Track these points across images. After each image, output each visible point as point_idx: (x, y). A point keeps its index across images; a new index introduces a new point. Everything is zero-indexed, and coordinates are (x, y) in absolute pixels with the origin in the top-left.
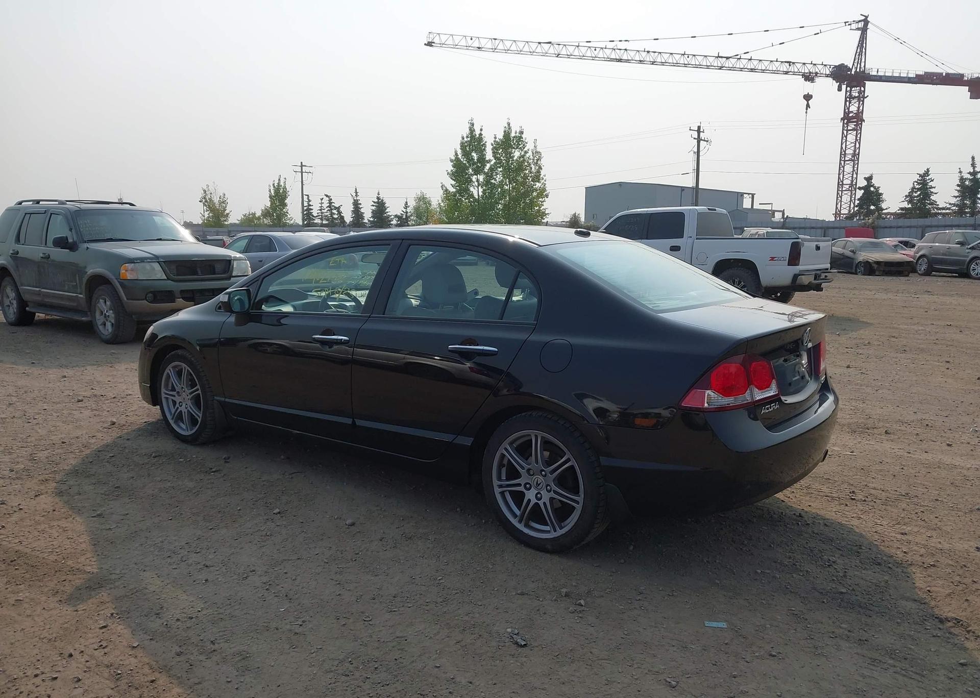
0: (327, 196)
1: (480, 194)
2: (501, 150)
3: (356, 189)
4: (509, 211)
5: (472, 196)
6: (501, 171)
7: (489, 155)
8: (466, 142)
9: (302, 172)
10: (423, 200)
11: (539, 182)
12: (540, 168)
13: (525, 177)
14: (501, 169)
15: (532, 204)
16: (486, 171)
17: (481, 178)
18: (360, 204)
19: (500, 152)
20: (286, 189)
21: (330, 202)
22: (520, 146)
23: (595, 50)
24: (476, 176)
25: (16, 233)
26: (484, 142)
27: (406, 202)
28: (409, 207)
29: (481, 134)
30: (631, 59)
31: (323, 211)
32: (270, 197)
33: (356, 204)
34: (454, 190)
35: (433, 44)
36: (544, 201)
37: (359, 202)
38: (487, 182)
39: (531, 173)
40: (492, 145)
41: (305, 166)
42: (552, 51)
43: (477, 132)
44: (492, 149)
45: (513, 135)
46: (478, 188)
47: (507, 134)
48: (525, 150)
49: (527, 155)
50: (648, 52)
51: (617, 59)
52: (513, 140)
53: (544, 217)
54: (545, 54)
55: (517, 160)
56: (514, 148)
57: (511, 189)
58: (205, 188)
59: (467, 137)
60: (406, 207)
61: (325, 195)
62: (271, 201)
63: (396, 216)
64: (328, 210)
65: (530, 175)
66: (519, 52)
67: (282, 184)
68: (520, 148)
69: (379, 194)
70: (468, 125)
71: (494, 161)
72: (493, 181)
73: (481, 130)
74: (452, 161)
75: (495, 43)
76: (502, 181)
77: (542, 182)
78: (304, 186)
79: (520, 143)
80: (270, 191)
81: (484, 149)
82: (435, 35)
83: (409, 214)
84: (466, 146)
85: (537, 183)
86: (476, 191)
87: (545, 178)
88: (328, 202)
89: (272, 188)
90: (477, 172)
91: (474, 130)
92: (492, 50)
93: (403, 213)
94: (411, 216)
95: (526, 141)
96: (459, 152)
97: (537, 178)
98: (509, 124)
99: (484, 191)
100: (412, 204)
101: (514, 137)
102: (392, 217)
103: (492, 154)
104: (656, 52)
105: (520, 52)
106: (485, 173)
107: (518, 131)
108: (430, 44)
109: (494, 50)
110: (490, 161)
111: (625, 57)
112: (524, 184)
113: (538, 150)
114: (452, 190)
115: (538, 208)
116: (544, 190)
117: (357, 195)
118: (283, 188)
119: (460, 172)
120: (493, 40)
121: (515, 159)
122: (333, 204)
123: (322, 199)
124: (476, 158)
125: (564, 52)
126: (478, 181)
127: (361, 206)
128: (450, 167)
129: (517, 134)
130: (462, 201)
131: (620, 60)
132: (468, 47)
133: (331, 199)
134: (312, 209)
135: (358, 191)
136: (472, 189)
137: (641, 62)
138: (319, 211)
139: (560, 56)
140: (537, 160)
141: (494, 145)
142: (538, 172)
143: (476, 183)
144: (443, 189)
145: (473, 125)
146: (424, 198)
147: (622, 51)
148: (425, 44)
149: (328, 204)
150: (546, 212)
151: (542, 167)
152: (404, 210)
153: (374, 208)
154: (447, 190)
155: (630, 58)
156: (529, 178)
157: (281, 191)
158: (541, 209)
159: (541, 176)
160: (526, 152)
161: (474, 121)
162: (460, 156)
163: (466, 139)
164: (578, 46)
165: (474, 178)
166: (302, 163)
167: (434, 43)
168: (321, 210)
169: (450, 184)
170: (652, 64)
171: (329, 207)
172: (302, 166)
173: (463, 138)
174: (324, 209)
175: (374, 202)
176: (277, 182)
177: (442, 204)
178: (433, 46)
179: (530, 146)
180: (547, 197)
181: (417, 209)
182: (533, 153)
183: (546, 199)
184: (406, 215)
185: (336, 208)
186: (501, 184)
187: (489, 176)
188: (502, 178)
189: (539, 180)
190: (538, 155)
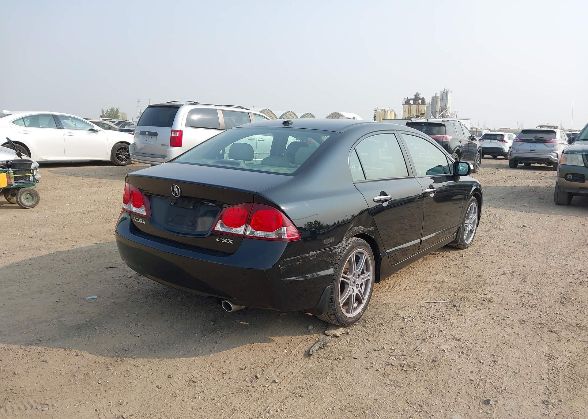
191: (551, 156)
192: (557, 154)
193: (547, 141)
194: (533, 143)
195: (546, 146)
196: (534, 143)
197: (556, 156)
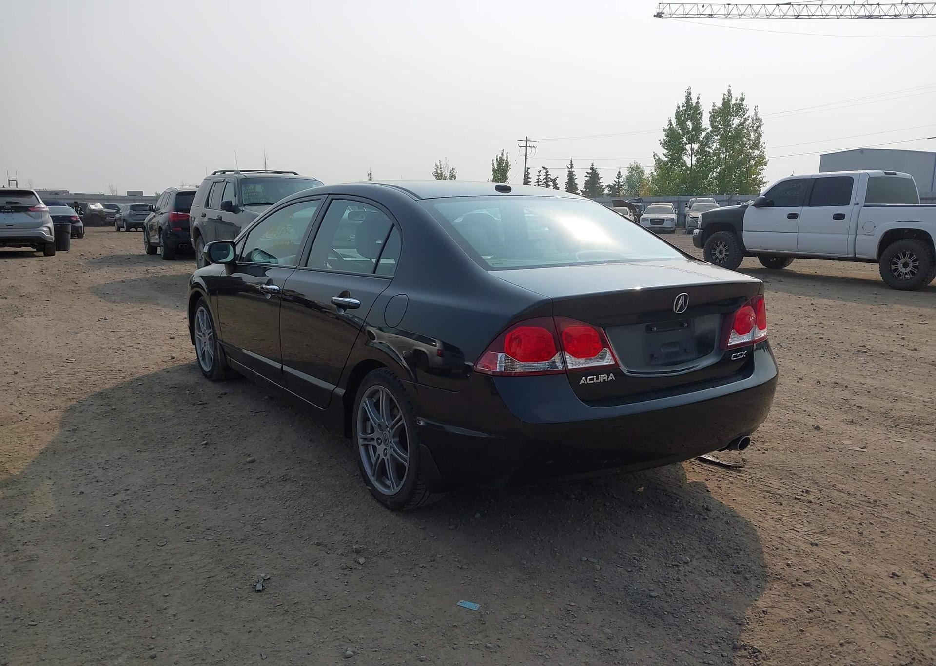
0: (544, 168)
1: (693, 163)
2: (719, 118)
3: (571, 161)
4: (724, 179)
5: (684, 164)
6: (717, 140)
7: (706, 123)
8: (682, 111)
9: (526, 147)
10: (636, 170)
11: (757, 150)
12: (760, 135)
13: (743, 145)
14: (718, 137)
15: (748, 173)
16: (701, 139)
17: (696, 146)
18: (575, 175)
19: (718, 120)
20: (508, 163)
21: (547, 174)
22: (740, 113)
23: (841, 8)
24: (690, 145)
25: (206, 197)
26: (701, 110)
27: (619, 172)
28: (621, 176)
29: (697, 103)
30: (884, 14)
31: (540, 183)
32: (494, 170)
33: (571, 175)
34: (667, 159)
35: (662, 15)
36: (763, 170)
37: (574, 173)
38: (702, 152)
39: (749, 140)
40: (710, 113)
41: (529, 140)
42: (791, 12)
43: (694, 101)
44: (710, 118)
45: (733, 102)
46: (692, 157)
47: (726, 103)
48: (745, 117)
49: (747, 123)
50: (907, 4)
51: (866, 16)
52: (733, 107)
53: (761, 186)
54: (784, 16)
55: (735, 128)
56: (733, 116)
57: (727, 157)
58: (438, 163)
59: (683, 106)
60: (619, 177)
61: (543, 168)
62: (493, 174)
63: (608, 186)
64: (544, 182)
65: (748, 142)
66: (754, 16)
67: (504, 158)
68: (740, 115)
69: (593, 165)
70: (685, 94)
71: (711, 129)
72: (707, 150)
73: (698, 98)
74: (665, 130)
75: (728, 8)
76: (719, 149)
77: (761, 150)
78: (527, 160)
79: (740, 110)
80: (493, 164)
81: (700, 118)
82: (665, 5)
83: (621, 184)
84: (681, 115)
85: (756, 151)
86: (689, 160)
87: (764, 145)
88: (545, 174)
89: (495, 162)
90: (691, 141)
91: (691, 99)
92: (724, 16)
93: (615, 183)
94: (623, 185)
95: (747, 108)
96: (674, 121)
97: (756, 145)
98: (729, 92)
99: (698, 160)
100: (625, 174)
101: (734, 104)
102: (604, 187)
103: (709, 123)
104: (916, 4)
105: (756, 16)
106: (700, 142)
107: (739, 98)
108: (659, 15)
109: (727, 16)
110: (706, 129)
111: (876, 13)
112: (741, 151)
113: (759, 116)
114: (665, 159)
115: (755, 176)
116: (764, 158)
117: (572, 167)
118: (505, 162)
119: (673, 141)
120: (727, 6)
121: (733, 126)
122: (549, 176)
123: (540, 172)
124: (691, 127)
125: (805, 12)
126: (692, 150)
127: (575, 177)
128: (663, 137)
129: (738, 102)
130: (674, 169)
131: (870, 17)
132: (699, 15)
133: (548, 172)
134: (530, 182)
135: (573, 163)
136: (685, 158)
137: (896, 16)
138: (536, 184)
139: (800, 17)
140: (758, 127)
141: (712, 114)
142: (758, 139)
143: (690, 152)
144: (655, 158)
145: (690, 94)
146: (638, 168)
147: (873, 7)
148: (655, 16)
149: (545, 177)
150: (764, 181)
151: (762, 134)
152: (617, 180)
153: (587, 179)
154: (659, 159)
155: (882, 14)
156: (747, 145)
157: (503, 165)
158: (758, 177)
159: (761, 144)
160: (746, 119)
161: (692, 90)
162: (674, 125)
163: (681, 108)
164: (821, 5)
165: (688, 147)
166: (527, 137)
167: (663, 13)
168: (538, 182)
169: (662, 152)
170: (911, 17)
171: (545, 179)
172: (527, 140)
173: (679, 107)
174: (541, 181)
175: (588, 173)
176: (500, 155)
177: (655, 174)
178: (662, 17)
179: (750, 113)
180: (766, 165)
181: (629, 179)
182: (753, 120)
183: (764, 167)
184: (618, 185)
185: (552, 180)
186: (717, 153)
187: (704, 144)
188: (718, 146)
189: (758, 147)
190: (758, 120)
191: (43, 232)
192: (49, 228)
193: (29, 208)
194: (6, 212)
195: (31, 216)
196: (8, 212)
197: (49, 232)
